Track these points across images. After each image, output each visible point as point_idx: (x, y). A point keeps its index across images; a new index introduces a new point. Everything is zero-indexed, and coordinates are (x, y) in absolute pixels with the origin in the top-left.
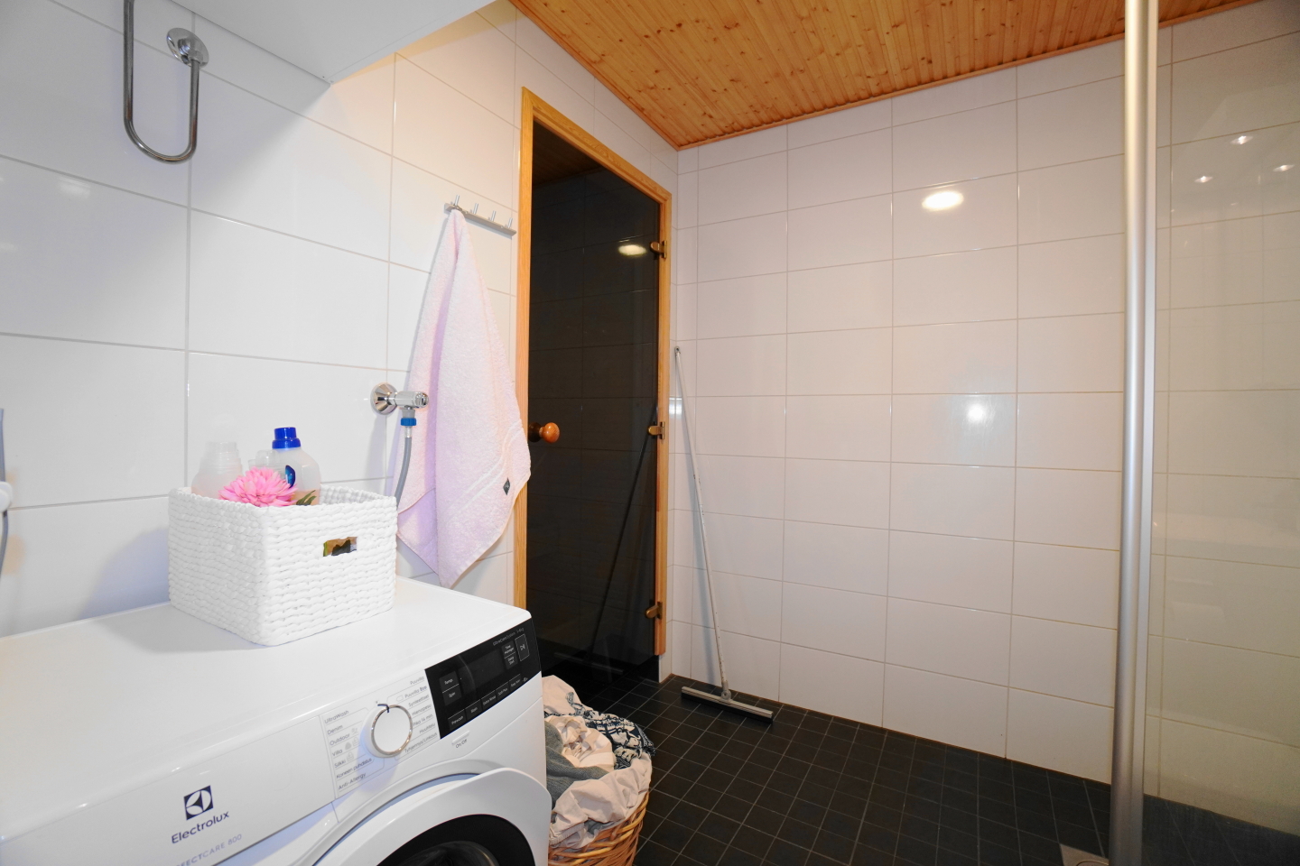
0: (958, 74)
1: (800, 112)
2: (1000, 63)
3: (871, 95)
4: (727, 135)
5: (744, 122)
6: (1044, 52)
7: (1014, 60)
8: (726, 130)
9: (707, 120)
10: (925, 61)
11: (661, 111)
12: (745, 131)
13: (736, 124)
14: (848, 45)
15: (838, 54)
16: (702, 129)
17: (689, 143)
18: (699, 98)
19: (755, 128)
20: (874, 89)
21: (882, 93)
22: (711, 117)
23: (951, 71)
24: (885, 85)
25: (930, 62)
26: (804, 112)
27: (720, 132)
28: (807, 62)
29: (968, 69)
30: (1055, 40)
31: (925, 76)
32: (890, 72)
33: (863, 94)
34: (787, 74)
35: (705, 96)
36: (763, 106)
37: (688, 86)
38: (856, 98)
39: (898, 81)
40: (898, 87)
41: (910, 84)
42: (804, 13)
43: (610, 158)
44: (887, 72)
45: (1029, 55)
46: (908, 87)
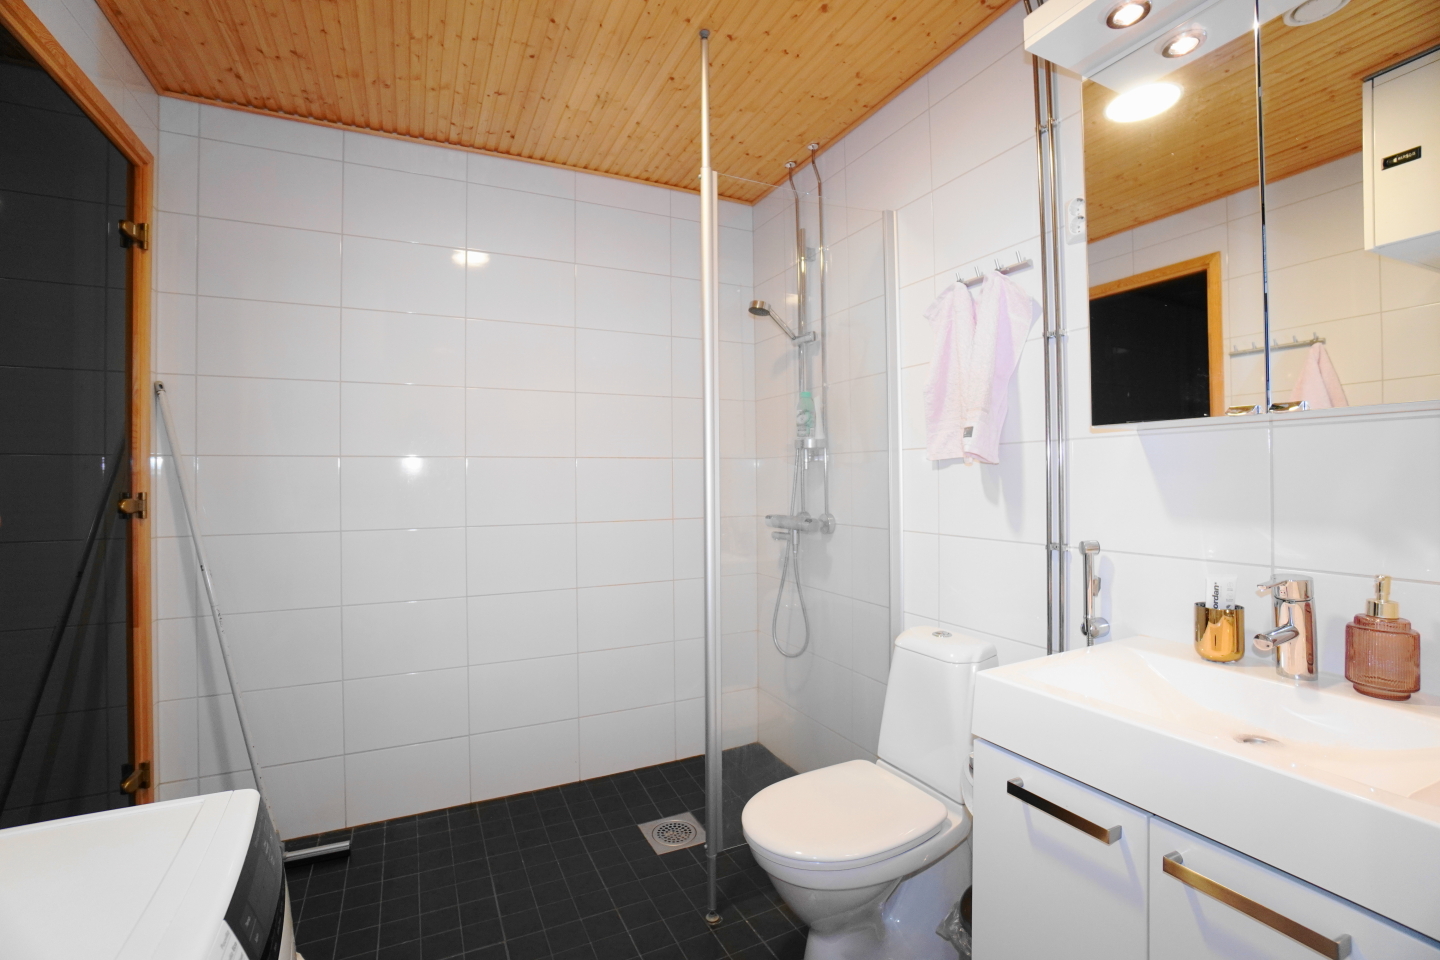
0: (530, 157)
1: (363, 124)
2: (564, 164)
3: (447, 140)
4: (251, 108)
5: (285, 102)
6: (596, 170)
7: (574, 166)
8: (254, 102)
9: (230, 79)
10: (509, 135)
11: (156, 34)
12: (281, 114)
13: (272, 101)
14: (447, 87)
15: (433, 89)
16: (218, 86)
17: (183, 91)
18: (233, 49)
19: (296, 117)
20: (453, 137)
21: (459, 143)
22: (238, 77)
23: (526, 152)
24: (465, 138)
25: (513, 137)
26: (368, 125)
27: (243, 101)
28: (398, 80)
29: (539, 157)
30: (605, 165)
31: (503, 146)
32: (474, 129)
33: (441, 136)
34: (369, 80)
35: (242, 49)
36: (321, 98)
37: (223, 27)
38: (431, 136)
39: (479, 140)
40: (476, 145)
41: (488, 147)
42: (418, 34)
43: (69, 71)
44: (472, 128)
45: (585, 168)
46: (485, 148)
